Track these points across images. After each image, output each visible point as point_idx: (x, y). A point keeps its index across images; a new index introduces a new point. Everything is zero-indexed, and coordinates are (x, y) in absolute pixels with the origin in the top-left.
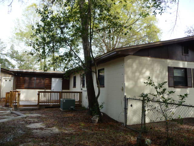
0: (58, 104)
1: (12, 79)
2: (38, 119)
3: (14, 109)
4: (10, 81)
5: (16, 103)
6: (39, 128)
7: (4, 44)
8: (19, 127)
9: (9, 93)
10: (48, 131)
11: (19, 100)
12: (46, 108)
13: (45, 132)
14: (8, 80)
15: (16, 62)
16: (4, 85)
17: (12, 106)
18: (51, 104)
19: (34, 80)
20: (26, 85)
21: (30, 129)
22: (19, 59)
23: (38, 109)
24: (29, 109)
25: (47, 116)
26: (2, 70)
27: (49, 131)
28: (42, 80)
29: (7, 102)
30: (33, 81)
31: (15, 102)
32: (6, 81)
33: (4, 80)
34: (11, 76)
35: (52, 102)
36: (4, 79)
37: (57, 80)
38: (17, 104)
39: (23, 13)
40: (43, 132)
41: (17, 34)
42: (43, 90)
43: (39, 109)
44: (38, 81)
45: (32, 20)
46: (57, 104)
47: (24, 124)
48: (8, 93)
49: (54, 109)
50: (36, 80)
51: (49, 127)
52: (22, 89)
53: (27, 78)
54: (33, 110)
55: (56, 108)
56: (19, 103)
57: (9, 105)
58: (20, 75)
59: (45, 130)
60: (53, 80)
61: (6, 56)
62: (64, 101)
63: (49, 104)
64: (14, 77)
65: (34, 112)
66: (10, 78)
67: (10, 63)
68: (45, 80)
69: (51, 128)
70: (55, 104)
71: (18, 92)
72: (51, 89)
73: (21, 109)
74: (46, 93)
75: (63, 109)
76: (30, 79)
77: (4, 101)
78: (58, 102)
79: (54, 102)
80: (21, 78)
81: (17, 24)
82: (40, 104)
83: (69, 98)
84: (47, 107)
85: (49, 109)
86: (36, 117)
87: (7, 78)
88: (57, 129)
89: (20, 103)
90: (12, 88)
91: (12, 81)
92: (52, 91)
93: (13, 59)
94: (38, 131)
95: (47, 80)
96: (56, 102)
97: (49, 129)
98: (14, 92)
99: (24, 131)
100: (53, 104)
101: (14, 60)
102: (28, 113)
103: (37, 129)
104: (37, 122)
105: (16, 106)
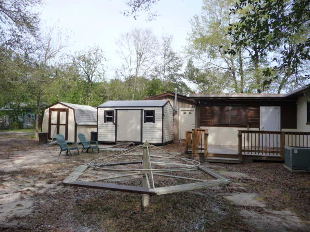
0: (279, 155)
1: (193, 110)
2: (245, 184)
3: (200, 159)
4: (190, 113)
5: (201, 149)
6: (253, 207)
7: (180, 60)
8: (213, 198)
9: (191, 132)
10: (274, 217)
11: (206, 145)
12: (255, 161)
13: (268, 221)
14: (188, 112)
15: (197, 85)
16: (183, 121)
17: (196, 154)
18: (264, 154)
19: (228, 110)
20: (215, 120)
21: (234, 206)
22: (201, 80)
23: (240, 163)
24: (224, 162)
25: (261, 180)
26: (179, 97)
27: (279, 220)
28: (242, 110)
29: (188, 147)
30: (227, 113)
31: (200, 147)
32: (185, 113)
33: (182, 113)
34: (191, 106)
35: (266, 152)
36: (182, 110)
37: (271, 109)
38: (203, 151)
39: (204, 5)
40: (265, 219)
41: (197, 41)
42: (245, 129)
43: (242, 163)
44: (235, 113)
45: (218, 14)
46: (275, 155)
47: (220, 192)
48: (189, 132)
49: (272, 165)
50: (233, 112)
51: (274, 208)
52: (210, 126)
53: (216, 108)
54: (231, 163)
55: (275, 164)
56: (206, 149)
57: (191, 152)
58: (206, 103)
59: (269, 214)
60: (263, 109)
61: (182, 78)
62: (296, 152)
63: (261, 154)
64: (195, 107)
65: (235, 169)
66: (190, 109)
67: (188, 88)
68: (247, 110)
69: (279, 210)
70: (271, 155)
71: (204, 130)
72: (258, 127)
73: (210, 161)
74: (250, 134)
75: (293, 168)
76: (222, 109)
77: (183, 145)
78: (277, 152)
79: (270, 152)
80: (207, 108)
81: (196, 24)
82: (243, 153)
83: (301, 146)
84: (257, 160)
85: (260, 164)
86: (239, 179)
87: (186, 109)
88: (295, 217)
89: (208, 149)
90: (194, 125)
91: (193, 113)
92: (261, 130)
93: (192, 82)
94: (253, 214)
95: (251, 110)
96: (273, 152)
97: (275, 212)
98: (198, 130)
99: (224, 210)
100: (268, 155)
101: (195, 83)
102: (224, 169)
103: (248, 208)
104: (244, 191)
105: (202, 155)
